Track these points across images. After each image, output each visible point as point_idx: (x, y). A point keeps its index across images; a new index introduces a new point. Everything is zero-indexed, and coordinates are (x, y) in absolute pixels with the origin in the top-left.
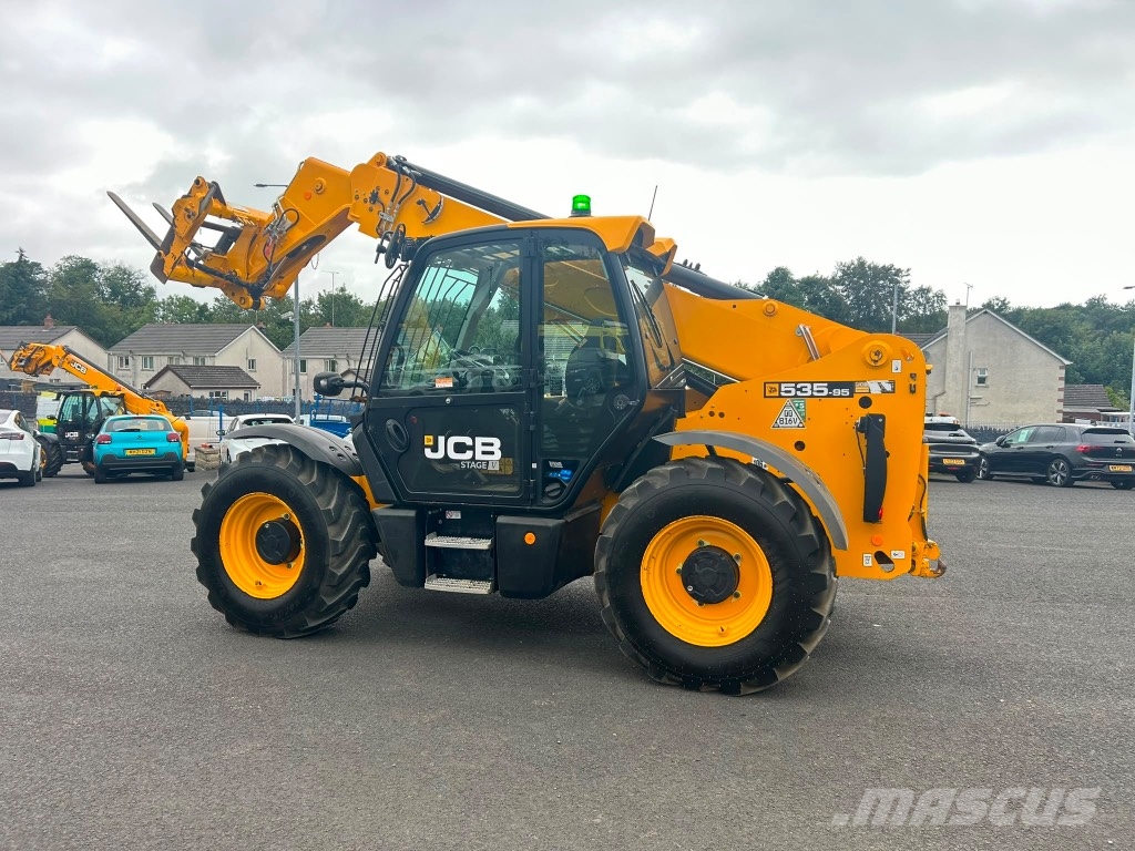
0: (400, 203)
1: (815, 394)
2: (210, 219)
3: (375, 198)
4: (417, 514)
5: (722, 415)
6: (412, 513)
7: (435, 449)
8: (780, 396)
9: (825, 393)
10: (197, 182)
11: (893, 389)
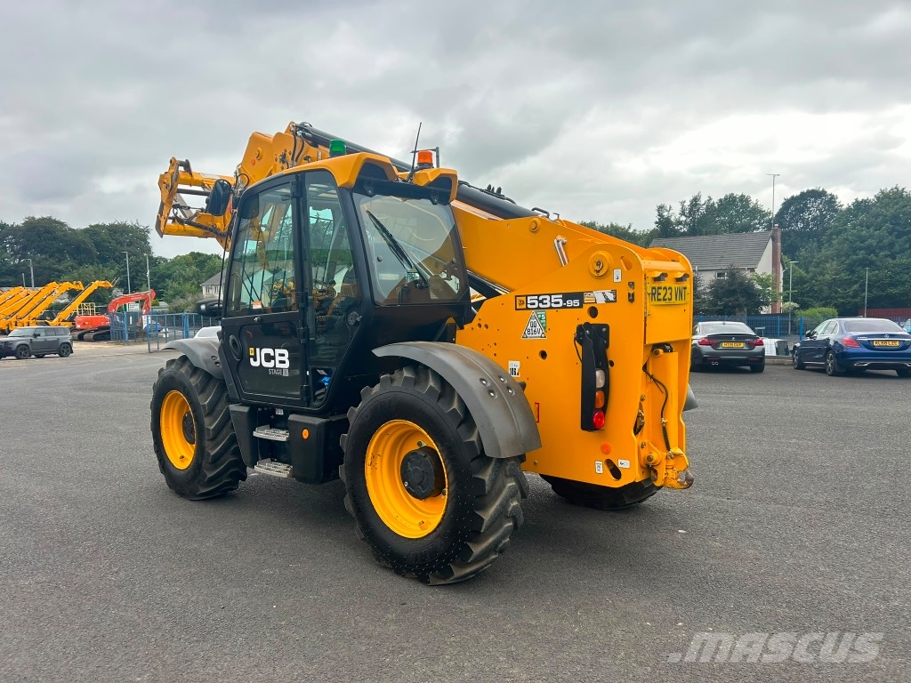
1: (553, 305)
2: (180, 187)
3: (284, 159)
4: (250, 411)
5: (487, 326)
6: (246, 409)
8: (527, 309)
9: (560, 305)
10: (171, 161)
11: (615, 298)
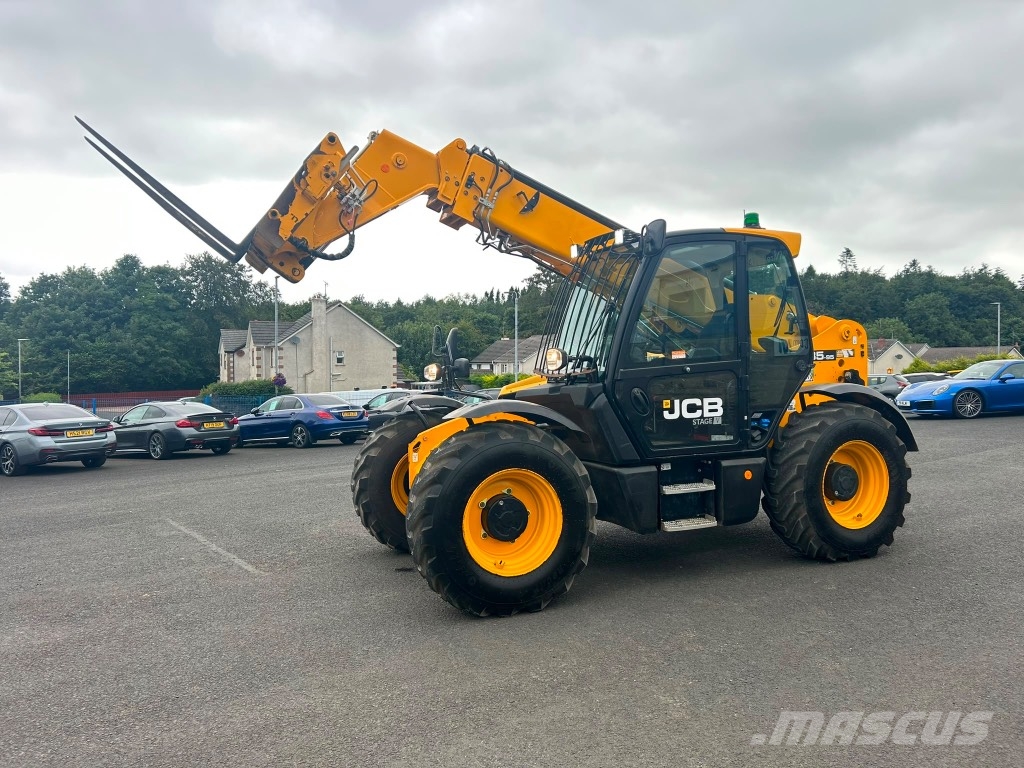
0: (498, 190)
3: (470, 182)
6: (654, 469)
7: (672, 411)
9: (823, 358)
10: (332, 139)
11: (854, 354)
